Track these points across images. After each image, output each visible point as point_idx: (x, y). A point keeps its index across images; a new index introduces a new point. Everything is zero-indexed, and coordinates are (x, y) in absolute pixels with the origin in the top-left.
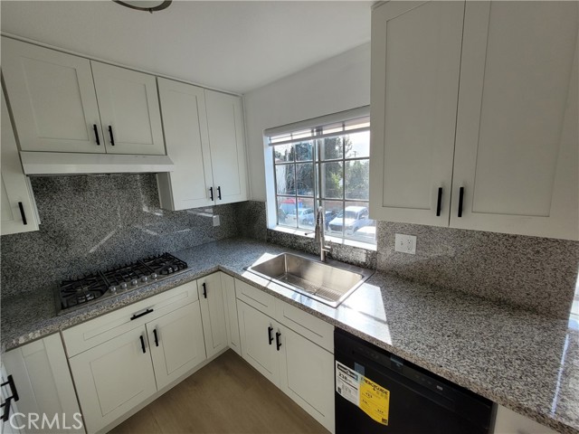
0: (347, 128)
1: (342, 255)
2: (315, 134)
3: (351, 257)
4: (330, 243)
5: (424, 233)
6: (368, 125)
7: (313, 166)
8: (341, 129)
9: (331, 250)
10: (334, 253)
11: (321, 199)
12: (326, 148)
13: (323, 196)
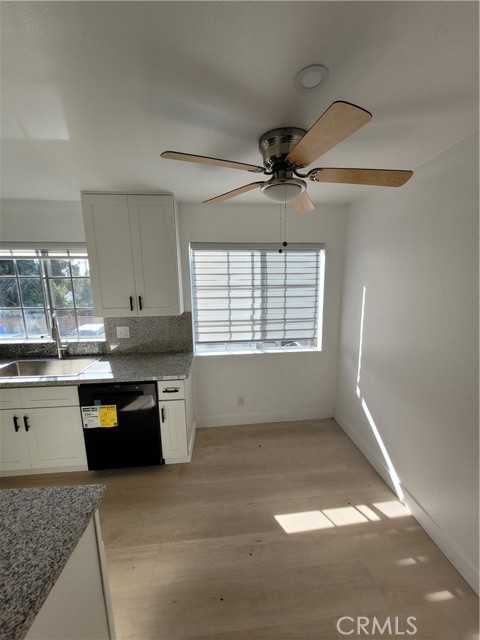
0: (71, 255)
1: (79, 351)
2: (40, 255)
3: (87, 350)
4: (65, 344)
5: (132, 323)
6: (86, 255)
7: (41, 282)
8: (66, 255)
9: (68, 348)
10: (71, 351)
11: (52, 310)
12: (53, 267)
13: (54, 306)
